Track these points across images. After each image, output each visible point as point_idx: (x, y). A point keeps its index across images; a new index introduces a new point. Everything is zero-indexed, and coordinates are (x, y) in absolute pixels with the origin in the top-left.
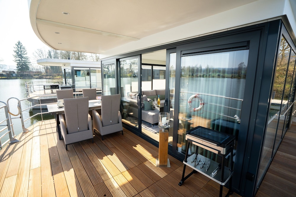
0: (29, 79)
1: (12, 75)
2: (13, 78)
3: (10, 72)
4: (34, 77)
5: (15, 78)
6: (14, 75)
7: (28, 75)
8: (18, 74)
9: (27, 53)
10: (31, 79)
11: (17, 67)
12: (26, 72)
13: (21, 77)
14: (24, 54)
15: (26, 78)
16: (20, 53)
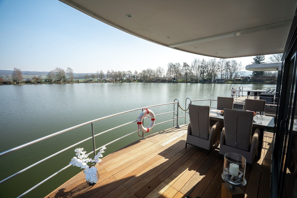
0: (260, 84)
1: (247, 80)
2: (246, 83)
3: (246, 77)
4: (266, 82)
5: (248, 82)
6: (249, 80)
7: (260, 80)
8: (252, 79)
9: (264, 59)
10: (262, 84)
11: (253, 73)
12: (259, 77)
13: (253, 82)
14: (262, 60)
15: (258, 83)
16: (258, 60)
